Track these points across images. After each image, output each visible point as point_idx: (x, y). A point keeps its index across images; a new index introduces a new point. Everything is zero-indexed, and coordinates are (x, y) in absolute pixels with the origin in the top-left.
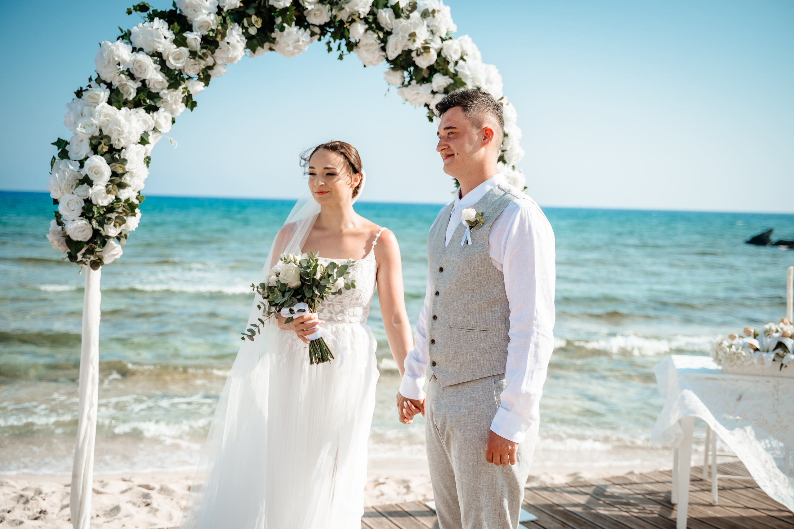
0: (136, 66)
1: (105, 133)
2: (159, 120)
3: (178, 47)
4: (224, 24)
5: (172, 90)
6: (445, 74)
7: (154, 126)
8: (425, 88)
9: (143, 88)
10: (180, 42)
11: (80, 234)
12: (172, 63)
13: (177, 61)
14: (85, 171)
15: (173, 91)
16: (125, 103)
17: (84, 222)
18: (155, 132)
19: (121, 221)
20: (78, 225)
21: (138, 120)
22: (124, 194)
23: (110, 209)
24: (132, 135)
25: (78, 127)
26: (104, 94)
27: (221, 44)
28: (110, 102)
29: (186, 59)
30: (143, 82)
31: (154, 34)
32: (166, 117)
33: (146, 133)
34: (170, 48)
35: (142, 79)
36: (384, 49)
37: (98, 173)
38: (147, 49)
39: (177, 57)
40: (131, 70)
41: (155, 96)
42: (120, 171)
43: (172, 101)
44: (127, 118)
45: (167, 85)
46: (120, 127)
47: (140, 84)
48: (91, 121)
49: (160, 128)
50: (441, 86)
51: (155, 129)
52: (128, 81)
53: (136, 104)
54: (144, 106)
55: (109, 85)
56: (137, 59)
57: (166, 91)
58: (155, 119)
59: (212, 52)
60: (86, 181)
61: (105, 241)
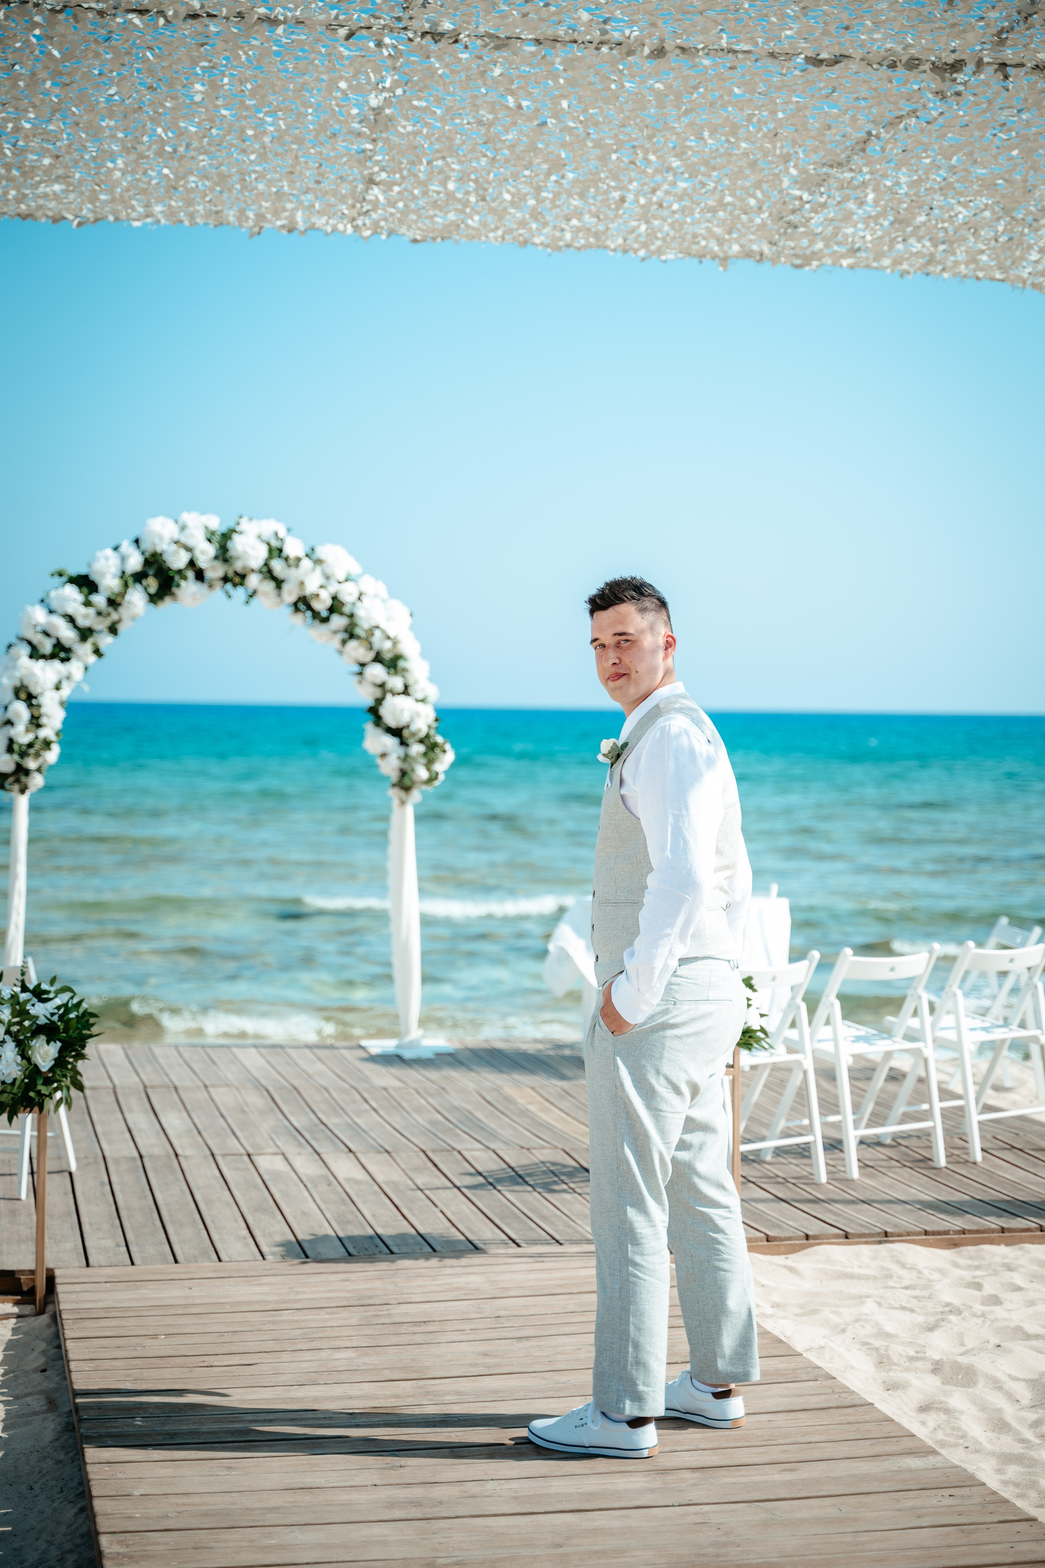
0: (51, 626)
1: (26, 682)
2: (72, 668)
3: (86, 607)
4: (126, 585)
5: (82, 643)
6: (342, 614)
7: (67, 673)
8: (324, 628)
9: (57, 643)
10: (87, 604)
12: (82, 622)
13: (86, 620)
14: (10, 715)
15: (84, 644)
16: (44, 657)
17: (7, 757)
19: (37, 755)
21: (53, 670)
22: (43, 733)
23: (30, 745)
26: (25, 650)
27: (124, 603)
28: (31, 657)
30: (58, 639)
31: (66, 599)
32: (78, 666)
33: (60, 682)
34: (79, 609)
35: (57, 637)
36: (279, 595)
37: (18, 715)
38: (61, 611)
39: (86, 617)
40: (46, 630)
41: (68, 650)
42: (36, 714)
43: (83, 653)
44: (43, 670)
45: (78, 639)
46: (36, 678)
47: (54, 641)
48: (14, 673)
49: (74, 675)
50: (340, 625)
51: (68, 678)
52: (44, 639)
53: (53, 656)
54: (59, 658)
55: (30, 643)
56: (52, 620)
57: (77, 645)
58: (68, 668)
59: (116, 610)
60: (9, 723)
61: (27, 772)
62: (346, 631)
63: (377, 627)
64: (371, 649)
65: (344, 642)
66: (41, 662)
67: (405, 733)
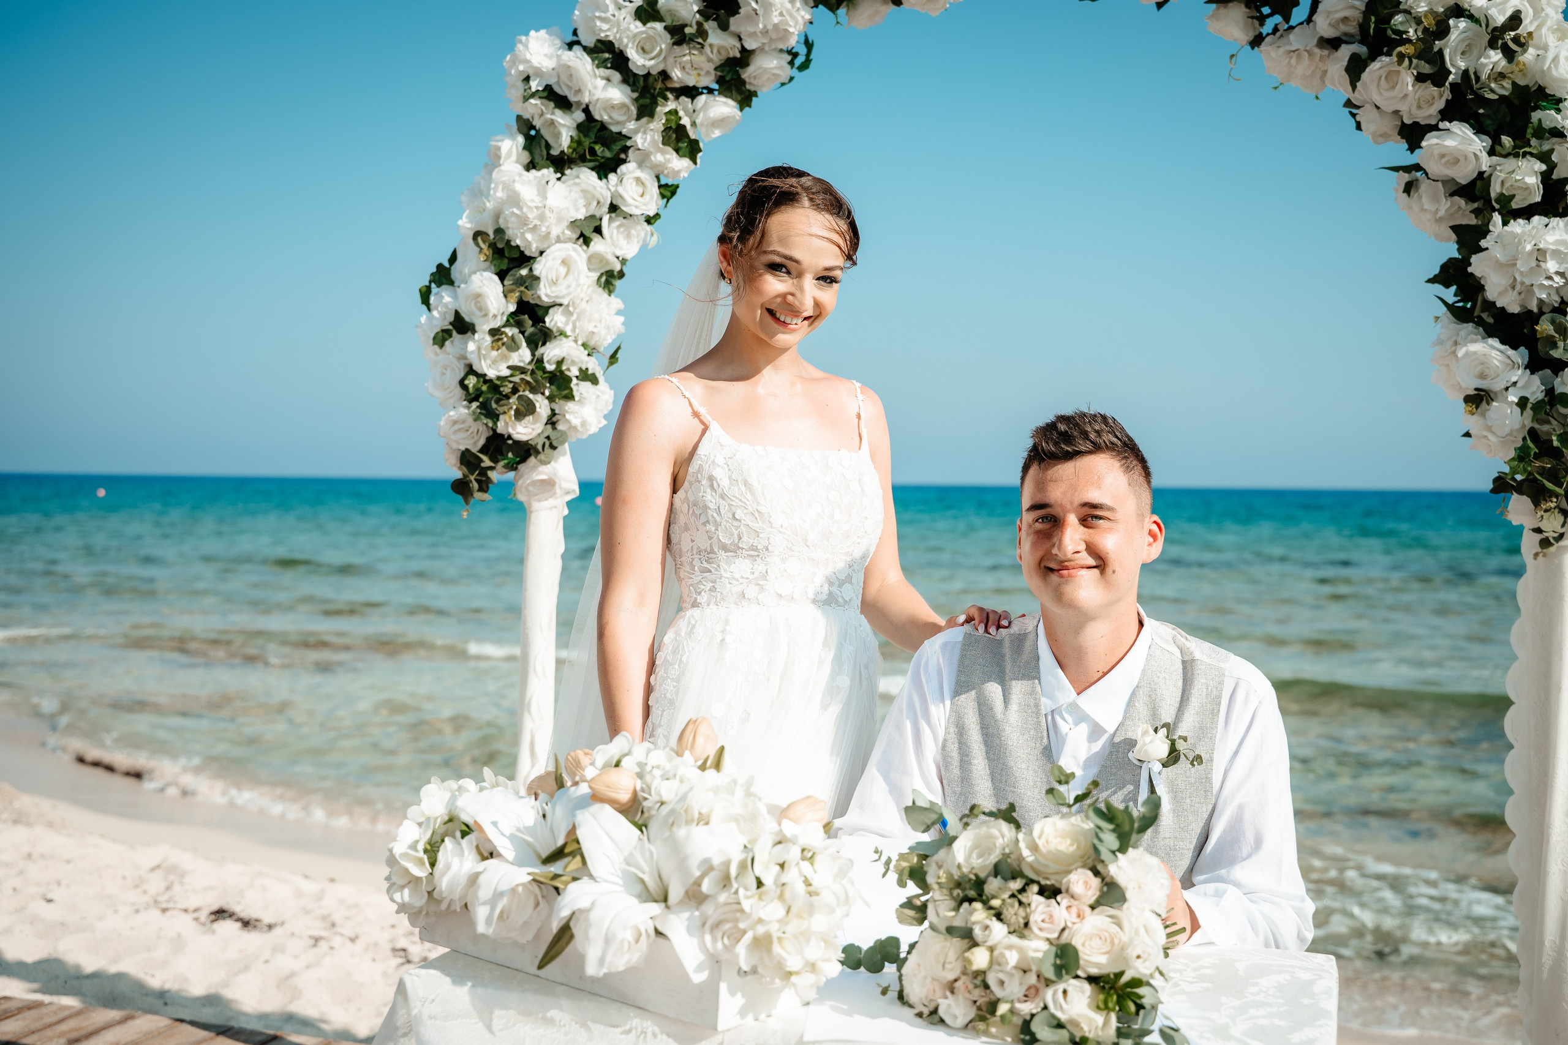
0: (564, 78)
1: (500, 224)
2: (620, 189)
3: (644, 24)
5: (645, 120)
7: (609, 202)
9: (586, 123)
10: (649, 13)
11: (461, 435)
12: (638, 61)
13: (648, 56)
15: (648, 123)
18: (617, 216)
20: (450, 416)
21: (571, 191)
22: (553, 352)
24: (547, 224)
25: (461, 218)
26: (512, 147)
29: (663, 46)
30: (586, 110)
32: (638, 180)
34: (628, 29)
35: (584, 106)
37: (484, 306)
38: (589, 42)
39: (647, 48)
40: (556, 89)
41: (614, 140)
42: (530, 303)
43: (646, 145)
44: (551, 191)
45: (634, 110)
46: (521, 209)
47: (580, 116)
48: (485, 204)
49: (626, 206)
50: (1345, 20)
51: (613, 208)
52: (553, 113)
54: (590, 161)
55: (522, 126)
56: (562, 62)
57: (632, 125)
58: (613, 189)
59: (724, 27)
60: (462, 326)
61: (525, 452)
62: (1364, 36)
63: (1458, 11)
64: (1438, 76)
65: (1355, 69)
66: (548, 173)
67: (1545, 327)
